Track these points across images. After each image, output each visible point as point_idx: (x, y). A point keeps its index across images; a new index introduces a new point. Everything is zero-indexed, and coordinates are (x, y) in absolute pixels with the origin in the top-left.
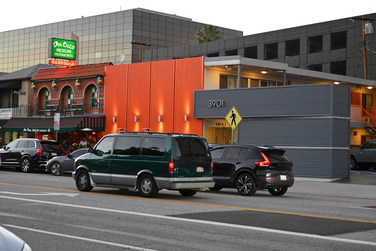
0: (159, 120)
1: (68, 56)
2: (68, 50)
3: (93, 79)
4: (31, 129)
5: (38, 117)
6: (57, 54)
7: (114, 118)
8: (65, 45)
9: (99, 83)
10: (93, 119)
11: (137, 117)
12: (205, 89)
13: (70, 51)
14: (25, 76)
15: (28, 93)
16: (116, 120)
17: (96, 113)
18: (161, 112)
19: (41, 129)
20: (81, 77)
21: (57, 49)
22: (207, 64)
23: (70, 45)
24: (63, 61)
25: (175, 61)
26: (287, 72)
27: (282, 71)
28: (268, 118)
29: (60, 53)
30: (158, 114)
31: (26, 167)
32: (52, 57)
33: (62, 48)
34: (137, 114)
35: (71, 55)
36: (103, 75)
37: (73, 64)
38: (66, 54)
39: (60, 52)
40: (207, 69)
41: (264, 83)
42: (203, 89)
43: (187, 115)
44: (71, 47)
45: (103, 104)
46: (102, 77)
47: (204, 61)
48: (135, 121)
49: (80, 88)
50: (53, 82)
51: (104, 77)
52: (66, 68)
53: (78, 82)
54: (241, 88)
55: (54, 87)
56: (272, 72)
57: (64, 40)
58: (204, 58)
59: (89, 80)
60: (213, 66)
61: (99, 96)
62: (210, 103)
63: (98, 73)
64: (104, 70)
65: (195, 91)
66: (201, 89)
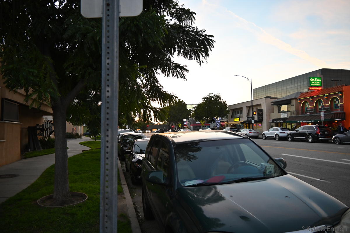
1: (318, 85)
4: (302, 121)
5: (304, 115)
6: (312, 85)
8: (316, 80)
9: (340, 96)
10: (338, 114)
13: (319, 83)
14: (294, 97)
15: (295, 105)
19: (308, 121)
21: (312, 82)
24: (315, 88)
31: (310, 140)
32: (310, 86)
33: (315, 81)
36: (342, 92)
37: (321, 88)
39: (314, 84)
44: (319, 80)
45: (343, 106)
49: (327, 100)
50: (311, 98)
52: (317, 91)
53: (326, 97)
55: (311, 101)
57: (316, 77)
59: (333, 95)
61: (340, 102)
63: (339, 90)
64: (343, 89)
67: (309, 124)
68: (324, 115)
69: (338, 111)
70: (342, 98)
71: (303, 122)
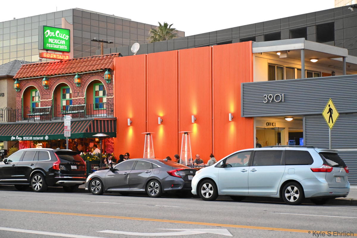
1: (61, 47)
2: (61, 40)
3: (98, 74)
4: (22, 137)
6: (49, 46)
7: (129, 120)
8: (58, 34)
9: (107, 79)
10: (106, 121)
11: (161, 118)
12: (256, 80)
13: (63, 42)
15: (8, 93)
16: (132, 123)
20: (82, 72)
21: (49, 39)
22: (256, 50)
23: (64, 35)
24: (56, 54)
25: (212, 48)
27: (342, 58)
29: (53, 45)
31: (38, 185)
32: (44, 49)
33: (55, 38)
35: (64, 46)
36: (112, 69)
37: (67, 57)
38: (59, 46)
39: (52, 43)
40: (256, 56)
41: (310, 74)
42: (253, 81)
43: (232, 114)
44: (65, 37)
45: (113, 103)
46: (111, 71)
47: (252, 46)
48: (159, 123)
49: (81, 86)
50: (44, 79)
51: (113, 70)
52: (58, 62)
53: (78, 78)
55: (45, 86)
57: (57, 28)
58: (252, 43)
59: (93, 76)
60: (261, 53)
61: (107, 94)
62: (266, 98)
63: (105, 66)
64: (113, 63)
65: (243, 84)
66: (249, 81)
67: (38, 144)
68: (72, 122)
69: (102, 115)
70: (111, 85)
71: (24, 138)
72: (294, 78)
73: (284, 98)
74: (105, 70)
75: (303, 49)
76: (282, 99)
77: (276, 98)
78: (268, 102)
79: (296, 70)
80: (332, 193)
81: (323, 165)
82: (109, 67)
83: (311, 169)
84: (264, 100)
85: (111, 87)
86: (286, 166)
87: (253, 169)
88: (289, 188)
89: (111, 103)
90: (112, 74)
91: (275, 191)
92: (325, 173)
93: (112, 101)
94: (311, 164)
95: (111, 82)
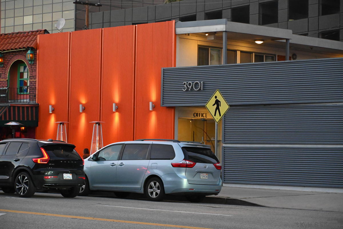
0: (114, 110)
3: (21, 53)
7: (50, 107)
9: (29, 59)
10: (21, 108)
11: (83, 105)
12: (178, 66)
16: (54, 110)
17: (26, 101)
18: (117, 98)
20: (4, 50)
22: (180, 31)
25: (136, 27)
26: (290, 41)
27: (285, 41)
28: (265, 105)
30: (112, 102)
34: (83, 101)
36: (35, 48)
40: (180, 38)
41: (259, 57)
42: (175, 66)
43: (153, 103)
45: (36, 87)
46: (34, 50)
47: (176, 26)
48: (81, 111)
49: (3, 66)
51: (37, 49)
54: (227, 63)
56: (270, 41)
58: (175, 22)
59: (16, 55)
60: (189, 34)
61: (30, 77)
62: (185, 86)
63: (28, 44)
64: (37, 41)
65: (164, 69)
66: (171, 66)
69: (25, 101)
70: (34, 66)
72: (236, 63)
73: (204, 86)
74: (28, 49)
75: (225, 31)
76: (201, 87)
77: (195, 86)
78: (187, 90)
79: (238, 53)
80: (193, 189)
81: (183, 160)
82: (31, 46)
83: (172, 164)
84: (184, 87)
85: (34, 68)
86: (151, 160)
87: (121, 163)
88: (152, 183)
89: (34, 87)
90: (36, 54)
91: (139, 187)
92: (185, 168)
93: (34, 85)
94: (172, 159)
95: (34, 63)
